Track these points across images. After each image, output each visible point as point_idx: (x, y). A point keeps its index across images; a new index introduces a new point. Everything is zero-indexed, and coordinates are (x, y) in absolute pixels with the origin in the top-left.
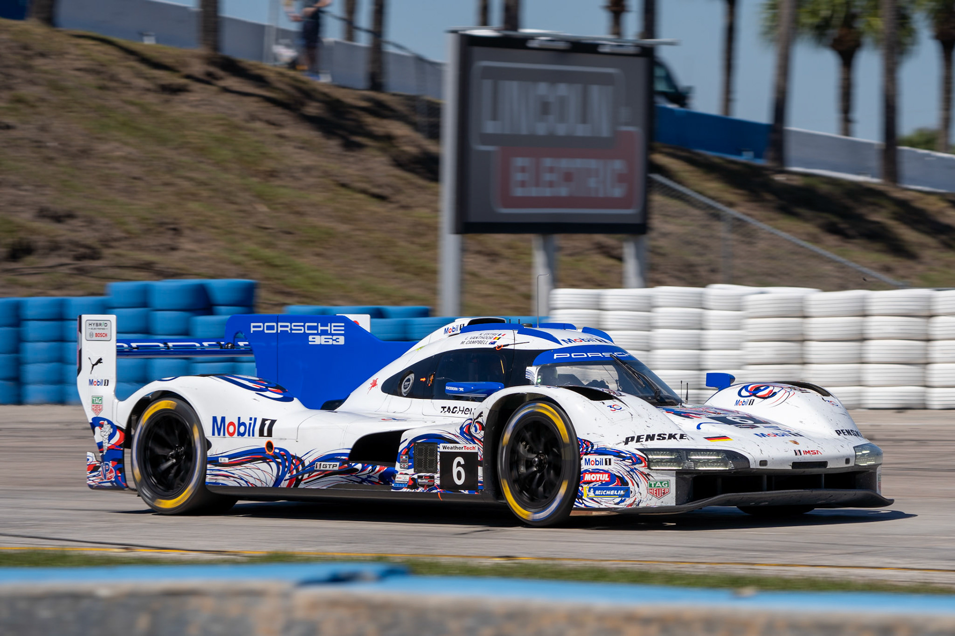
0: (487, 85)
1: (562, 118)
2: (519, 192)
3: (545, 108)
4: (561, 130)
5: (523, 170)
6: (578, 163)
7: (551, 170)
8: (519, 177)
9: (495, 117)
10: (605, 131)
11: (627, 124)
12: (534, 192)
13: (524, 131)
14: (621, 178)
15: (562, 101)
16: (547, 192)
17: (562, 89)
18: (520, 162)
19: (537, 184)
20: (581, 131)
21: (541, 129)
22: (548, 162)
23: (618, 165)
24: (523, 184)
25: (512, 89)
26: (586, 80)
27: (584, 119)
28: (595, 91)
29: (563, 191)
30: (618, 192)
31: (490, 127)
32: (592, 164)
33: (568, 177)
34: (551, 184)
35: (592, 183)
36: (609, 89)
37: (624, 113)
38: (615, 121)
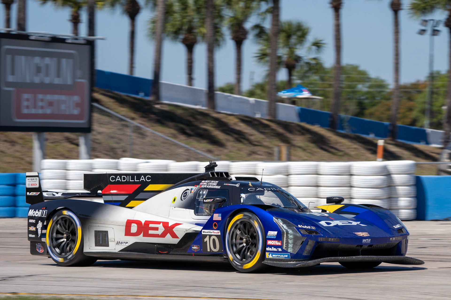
0: (9, 57)
1: (47, 75)
2: (25, 111)
3: (39, 70)
4: (47, 80)
5: (28, 100)
6: (56, 97)
7: (42, 100)
8: (25, 103)
9: (13, 73)
10: (69, 82)
11: (80, 78)
12: (33, 111)
13: (28, 81)
14: (77, 105)
15: (47, 66)
16: (40, 111)
17: (47, 60)
18: (26, 96)
19: (35, 107)
20: (57, 81)
21: (37, 80)
22: (40, 96)
23: (76, 98)
24: (28, 107)
25: (22, 60)
26: (59, 56)
27: (59, 75)
28: (64, 61)
29: (48, 111)
30: (76, 112)
31: (10, 79)
32: (63, 97)
33: (51, 104)
34: (42, 107)
35: (63, 107)
36: (71, 61)
37: (79, 73)
38: (74, 77)
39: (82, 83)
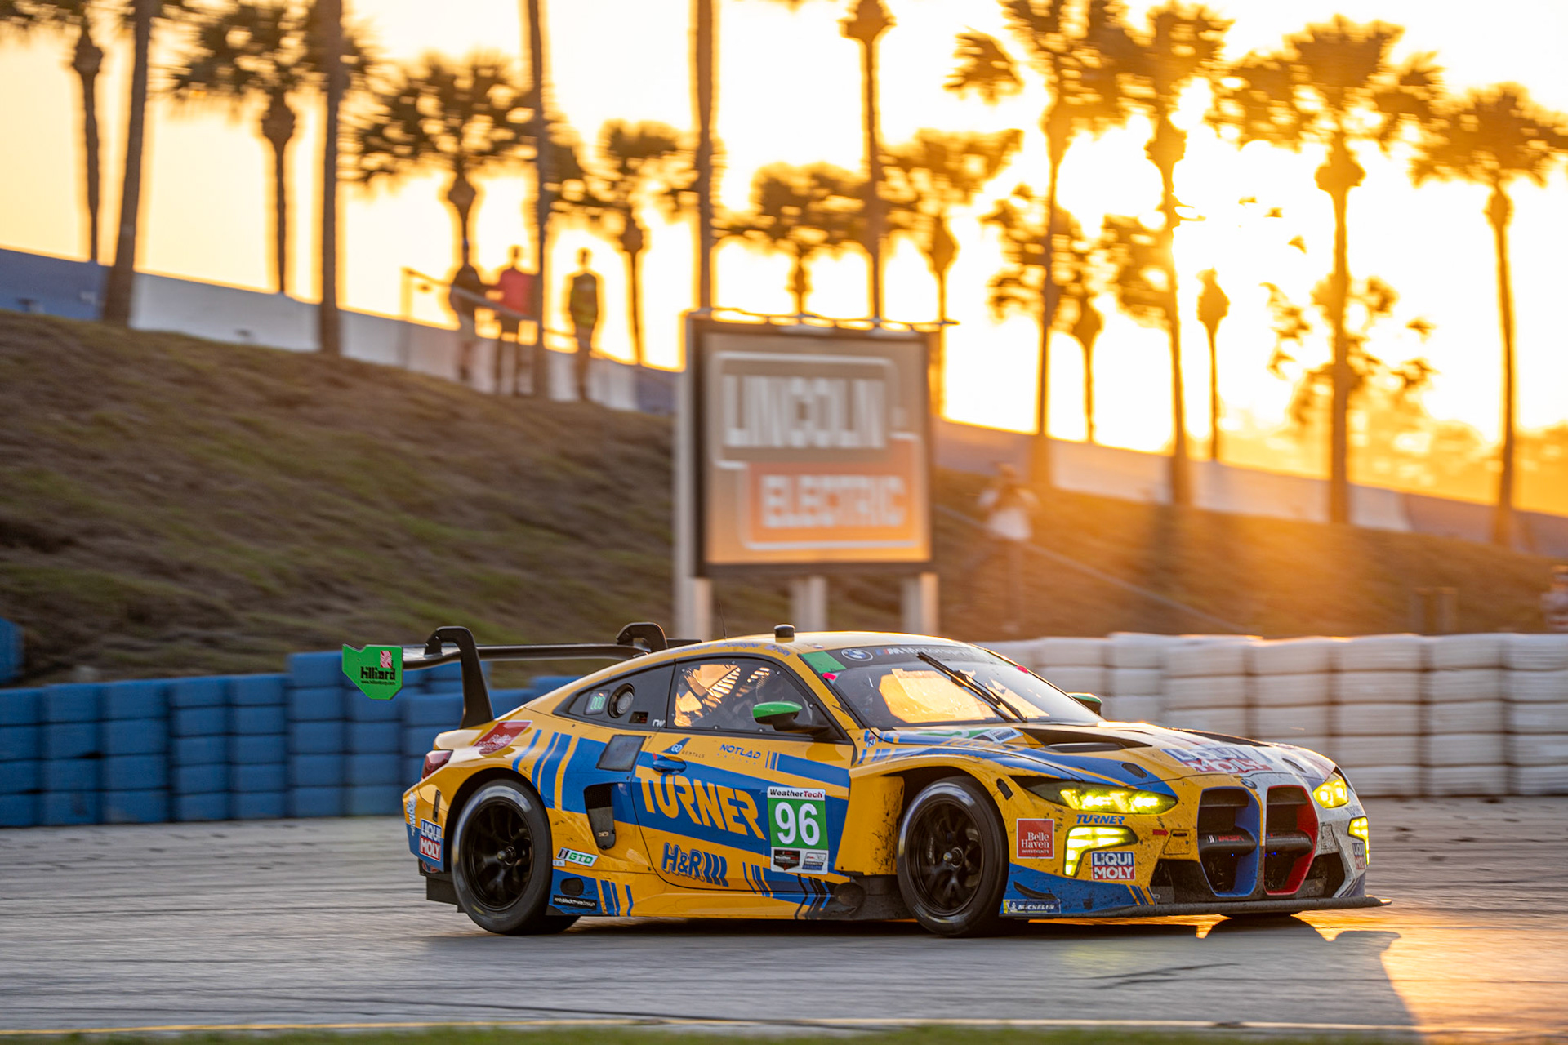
0: (730, 382)
1: (823, 424)
2: (772, 521)
3: (802, 412)
4: (822, 439)
5: (777, 492)
6: (844, 482)
7: (812, 492)
8: (772, 501)
9: (740, 424)
10: (876, 441)
11: (903, 430)
12: (791, 521)
13: (777, 442)
14: (898, 500)
15: (823, 402)
16: (808, 521)
17: (822, 386)
18: (773, 482)
19: (796, 508)
20: (846, 440)
21: (798, 439)
22: (807, 481)
23: (894, 483)
24: (778, 511)
25: (760, 386)
26: (850, 374)
27: (850, 424)
28: (862, 387)
29: (828, 519)
30: (894, 518)
31: (735, 438)
32: (862, 482)
33: (833, 500)
34: (812, 511)
35: (863, 510)
36: (878, 385)
37: (899, 416)
38: (888, 426)
39: (905, 443)
